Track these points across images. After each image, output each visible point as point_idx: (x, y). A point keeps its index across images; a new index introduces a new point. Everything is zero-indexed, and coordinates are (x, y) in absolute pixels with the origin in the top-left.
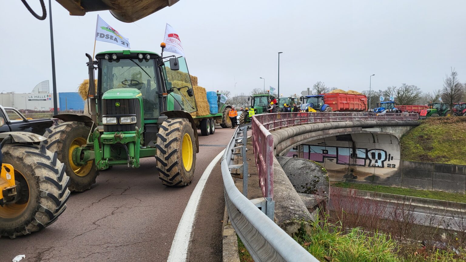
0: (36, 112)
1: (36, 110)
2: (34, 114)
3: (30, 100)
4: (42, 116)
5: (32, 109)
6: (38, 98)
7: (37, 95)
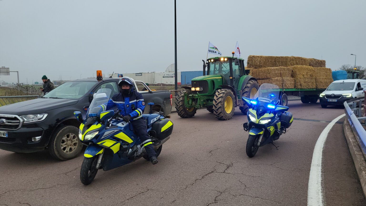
0: (167, 85)
1: (167, 84)
2: (165, 86)
3: (163, 77)
4: (170, 88)
5: (165, 83)
6: (169, 76)
7: (168, 73)
